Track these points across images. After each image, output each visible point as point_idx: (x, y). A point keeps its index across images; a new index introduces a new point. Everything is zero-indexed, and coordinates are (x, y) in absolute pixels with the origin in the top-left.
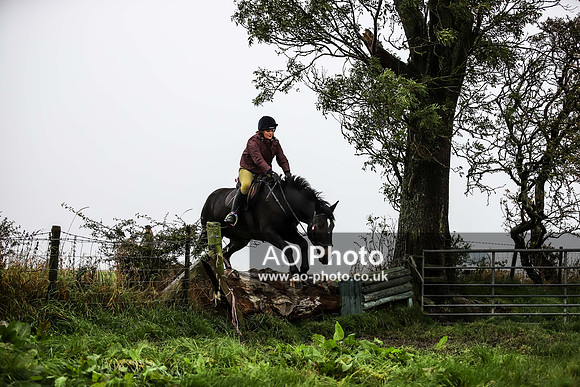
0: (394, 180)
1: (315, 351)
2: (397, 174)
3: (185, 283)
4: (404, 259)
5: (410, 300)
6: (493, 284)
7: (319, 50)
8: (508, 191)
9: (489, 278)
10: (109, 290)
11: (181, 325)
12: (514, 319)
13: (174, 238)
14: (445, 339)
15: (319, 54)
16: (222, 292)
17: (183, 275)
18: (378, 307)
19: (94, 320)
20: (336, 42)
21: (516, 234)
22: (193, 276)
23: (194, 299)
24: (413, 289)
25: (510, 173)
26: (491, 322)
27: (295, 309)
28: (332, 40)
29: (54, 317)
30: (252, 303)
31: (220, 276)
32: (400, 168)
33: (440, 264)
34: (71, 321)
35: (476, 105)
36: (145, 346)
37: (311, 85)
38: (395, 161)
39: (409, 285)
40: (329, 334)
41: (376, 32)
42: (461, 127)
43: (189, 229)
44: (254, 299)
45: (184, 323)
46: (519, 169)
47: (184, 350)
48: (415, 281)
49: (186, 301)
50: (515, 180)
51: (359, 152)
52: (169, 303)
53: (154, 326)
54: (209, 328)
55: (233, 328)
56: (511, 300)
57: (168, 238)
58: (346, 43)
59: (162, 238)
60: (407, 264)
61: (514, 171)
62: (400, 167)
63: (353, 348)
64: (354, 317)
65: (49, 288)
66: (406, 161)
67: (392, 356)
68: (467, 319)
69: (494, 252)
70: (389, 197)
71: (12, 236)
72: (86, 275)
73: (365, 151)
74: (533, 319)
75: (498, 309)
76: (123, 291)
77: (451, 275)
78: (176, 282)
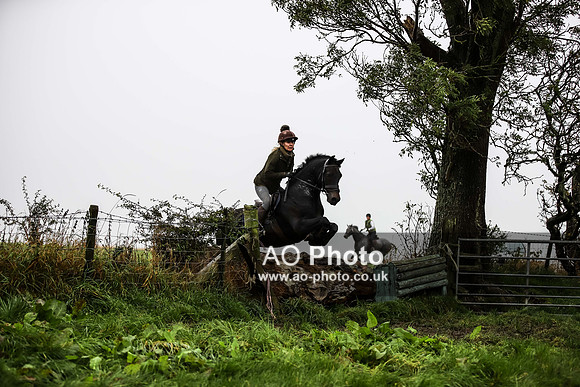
0: (432, 167)
1: (349, 337)
2: (435, 161)
3: (221, 266)
4: (440, 247)
5: (445, 288)
6: (528, 274)
7: (360, 36)
8: (545, 181)
9: (523, 268)
10: (144, 270)
11: (216, 307)
12: (547, 310)
13: (211, 220)
14: (479, 328)
15: (360, 39)
16: (257, 276)
17: (219, 257)
18: (412, 295)
19: (129, 300)
20: (377, 28)
21: (551, 224)
22: (229, 258)
23: (229, 281)
24: (448, 277)
25: (548, 164)
26: (525, 312)
27: (329, 294)
28: (374, 26)
29: (90, 296)
30: (287, 287)
31: (255, 260)
32: (437, 157)
33: (475, 253)
34: (106, 300)
36: (180, 328)
37: (352, 71)
38: (433, 149)
39: (444, 273)
40: (362, 320)
41: (417, 19)
42: (499, 117)
43: (225, 211)
44: (289, 283)
45: (219, 305)
46: (557, 160)
47: (219, 333)
48: (450, 269)
49: (222, 284)
50: (552, 170)
51: (397, 139)
52: (204, 285)
53: (189, 308)
54: (244, 310)
55: (267, 311)
56: (545, 291)
57: (205, 220)
58: (387, 30)
59: (199, 220)
60: (443, 252)
61: (552, 161)
62: (438, 155)
63: (387, 336)
64: (388, 304)
65: (85, 267)
66: (444, 149)
67: (425, 345)
68: (502, 309)
69: (529, 242)
70: (427, 184)
71: (50, 214)
72: (123, 254)
73: (403, 138)
74: (566, 311)
75: (532, 300)
76: (159, 272)
77: (486, 264)
78: (212, 264)
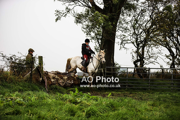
0: (98, 45)
1: (70, 96)
3: (31, 75)
6: (127, 78)
7: (76, 4)
8: (133, 50)
9: (126, 76)
10: (7, 76)
11: (29, 88)
16: (42, 78)
19: (2, 85)
20: (81, 2)
21: (135, 63)
23: (34, 80)
27: (65, 84)
30: (52, 82)
31: (42, 73)
32: (99, 42)
33: (111, 71)
35: (124, 23)
36: (17, 93)
37: (73, 15)
38: (98, 39)
40: (74, 92)
42: (119, 29)
44: (52, 80)
46: (137, 43)
47: (29, 94)
49: (31, 80)
50: (135, 46)
51: (87, 36)
52: (26, 81)
53: (21, 88)
54: (38, 89)
55: (45, 89)
56: (133, 83)
58: (84, 2)
59: (24, 60)
61: (135, 43)
63: (81, 96)
66: (101, 39)
67: (93, 98)
69: (128, 68)
70: (96, 50)
73: (89, 36)
74: (139, 89)
75: (129, 86)
76: (12, 77)
78: (28, 74)
